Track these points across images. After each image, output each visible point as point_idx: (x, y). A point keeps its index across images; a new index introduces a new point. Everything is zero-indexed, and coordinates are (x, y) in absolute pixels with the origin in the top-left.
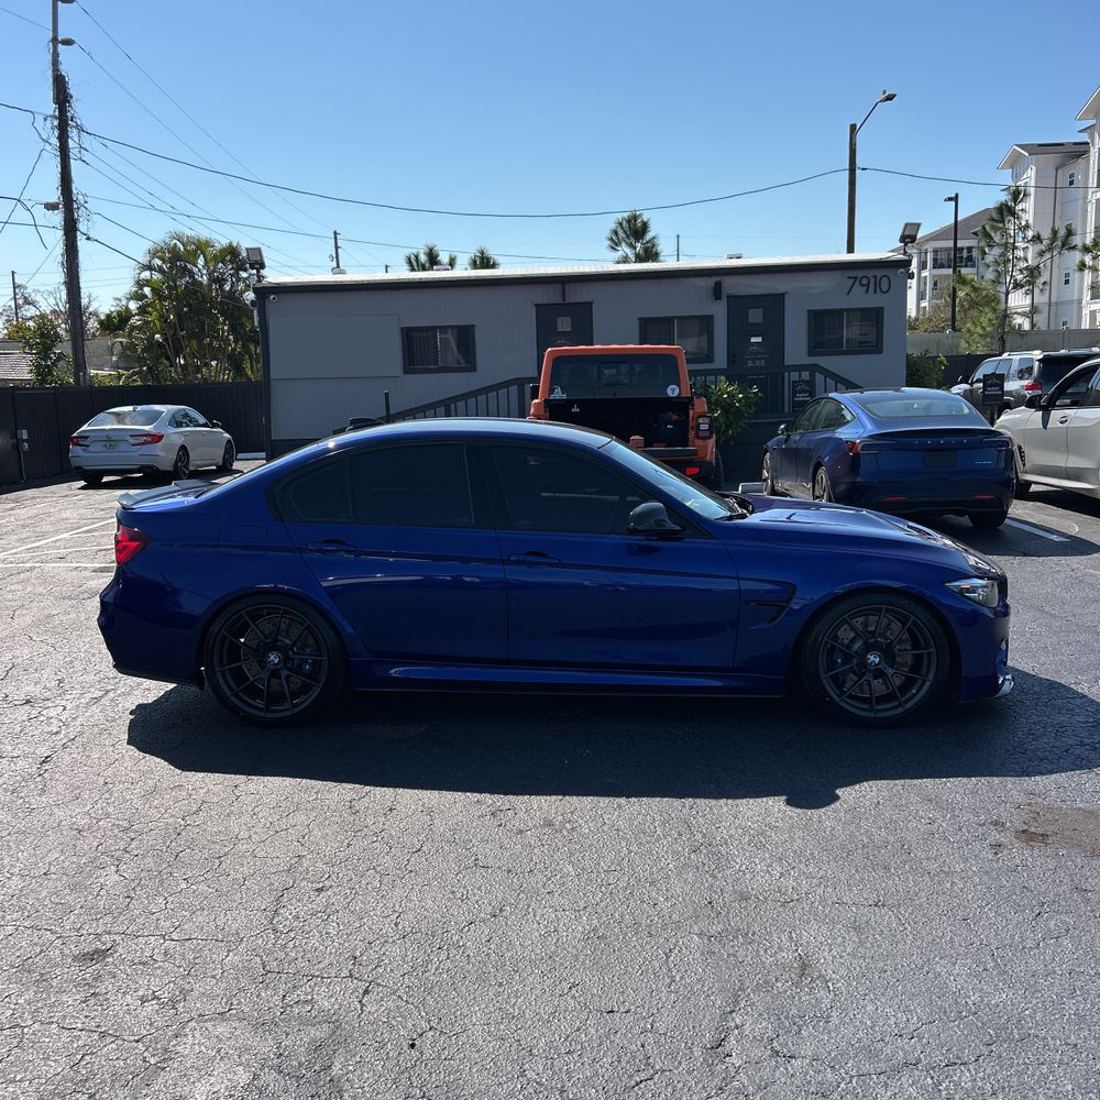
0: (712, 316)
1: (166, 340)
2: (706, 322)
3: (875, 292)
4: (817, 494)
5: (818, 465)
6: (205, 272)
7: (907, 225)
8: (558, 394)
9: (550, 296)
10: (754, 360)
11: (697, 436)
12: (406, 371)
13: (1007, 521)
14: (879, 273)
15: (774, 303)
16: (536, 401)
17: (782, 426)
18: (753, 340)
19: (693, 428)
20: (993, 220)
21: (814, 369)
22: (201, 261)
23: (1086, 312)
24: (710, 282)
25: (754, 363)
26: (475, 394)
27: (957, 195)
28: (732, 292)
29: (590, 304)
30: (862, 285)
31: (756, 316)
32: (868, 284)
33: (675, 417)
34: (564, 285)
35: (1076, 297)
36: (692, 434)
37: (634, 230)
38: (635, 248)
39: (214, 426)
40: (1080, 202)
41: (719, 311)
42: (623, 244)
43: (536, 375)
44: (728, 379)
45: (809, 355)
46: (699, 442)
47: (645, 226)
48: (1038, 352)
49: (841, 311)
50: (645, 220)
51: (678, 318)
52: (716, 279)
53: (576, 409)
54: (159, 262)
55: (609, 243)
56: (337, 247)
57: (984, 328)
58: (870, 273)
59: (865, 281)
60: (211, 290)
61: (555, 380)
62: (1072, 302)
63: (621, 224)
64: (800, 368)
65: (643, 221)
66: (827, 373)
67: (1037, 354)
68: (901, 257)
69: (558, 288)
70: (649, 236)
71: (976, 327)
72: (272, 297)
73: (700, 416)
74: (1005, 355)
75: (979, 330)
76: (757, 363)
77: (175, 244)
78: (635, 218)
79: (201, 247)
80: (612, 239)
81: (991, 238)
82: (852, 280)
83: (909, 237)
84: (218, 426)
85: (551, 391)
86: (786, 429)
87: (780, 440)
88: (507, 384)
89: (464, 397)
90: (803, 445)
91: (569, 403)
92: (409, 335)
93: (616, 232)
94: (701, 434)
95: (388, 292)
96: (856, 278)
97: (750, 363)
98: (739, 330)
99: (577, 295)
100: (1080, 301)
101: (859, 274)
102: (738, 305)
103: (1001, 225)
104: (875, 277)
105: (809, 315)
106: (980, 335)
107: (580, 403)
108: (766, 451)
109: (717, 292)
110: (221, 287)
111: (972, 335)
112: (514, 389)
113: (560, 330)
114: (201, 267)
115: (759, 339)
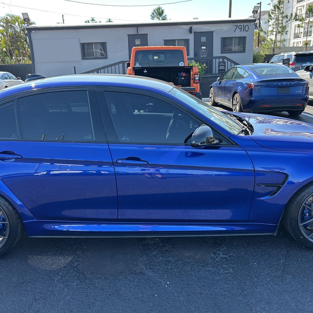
0: (189, 39)
1: (7, 50)
2: (187, 42)
3: (244, 31)
4: (234, 103)
5: (235, 93)
6: (18, 27)
7: (255, 6)
8: (138, 65)
9: (133, 31)
10: (203, 55)
11: (194, 82)
12: (83, 59)
13: (302, 113)
14: (245, 24)
15: (210, 35)
16: (129, 68)
17: (218, 78)
18: (203, 48)
19: (192, 79)
20: (272, 10)
21: (224, 58)
22: (17, 24)
23: (292, 42)
24: (188, 27)
25: (203, 56)
26: (107, 67)
27: (261, 2)
28: (196, 31)
29: (147, 34)
30: (240, 29)
31: (203, 39)
32: (241, 28)
33: (184, 75)
34: (137, 27)
35: (288, 38)
36: (192, 82)
37: (159, 13)
38: (160, 19)
39: (18, 79)
40: (291, 8)
41: (191, 37)
42: (156, 17)
43: (129, 60)
44: (195, 61)
45: (221, 53)
46: (195, 85)
47: (163, 11)
48: (294, 52)
49: (232, 38)
50: (163, 9)
51: (177, 40)
52: (190, 26)
53: (145, 71)
54: (3, 24)
55: (151, 17)
56: (63, 20)
57: (268, 46)
58: (242, 24)
59: (240, 27)
60: (21, 33)
61: (136, 60)
62: (287, 39)
63: (155, 11)
64: (219, 58)
65: (162, 10)
66: (228, 59)
67: (294, 53)
68: (252, 18)
69: (135, 28)
70: (164, 15)
71: (266, 46)
72: (33, 31)
73: (196, 74)
74: (282, 54)
75: (267, 47)
76: (204, 56)
77: (7, 17)
78: (159, 8)
79: (16, 19)
80: (152, 16)
81: (271, 16)
82: (236, 27)
83: (256, 11)
84: (20, 79)
85: (135, 64)
86: (220, 79)
87: (217, 83)
88: (118, 63)
89: (103, 68)
90: (227, 85)
91: (143, 69)
92: (83, 45)
93: (153, 14)
94: (195, 82)
95: (75, 30)
96: (237, 26)
97: (202, 56)
98: (198, 44)
99: (142, 31)
100: (290, 39)
101: (238, 24)
102: (198, 35)
103: (275, 12)
104: (244, 25)
105: (221, 39)
106: (267, 49)
107: (147, 69)
108: (211, 87)
109: (190, 31)
110: (24, 32)
111: (264, 49)
112: (121, 65)
113: (136, 44)
114: (17, 25)
115: (205, 48)
